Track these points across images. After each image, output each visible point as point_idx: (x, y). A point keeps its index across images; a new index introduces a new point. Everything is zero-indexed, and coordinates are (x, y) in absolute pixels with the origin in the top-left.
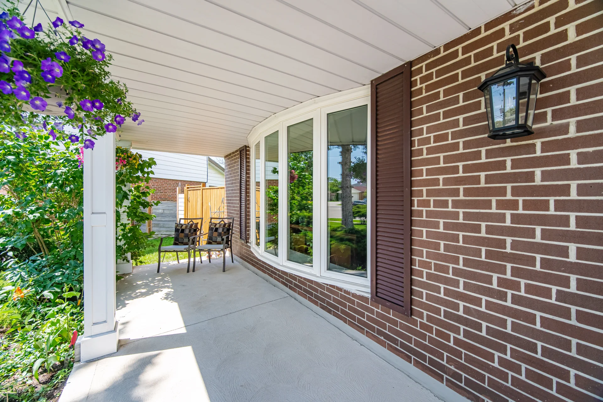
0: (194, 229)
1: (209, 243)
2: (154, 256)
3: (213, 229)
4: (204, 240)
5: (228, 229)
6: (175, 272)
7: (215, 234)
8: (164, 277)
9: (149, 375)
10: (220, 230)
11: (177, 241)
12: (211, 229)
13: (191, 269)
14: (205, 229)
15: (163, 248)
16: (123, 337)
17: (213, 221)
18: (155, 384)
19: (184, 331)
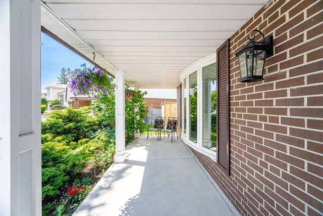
0: (162, 122)
1: (167, 129)
2: (146, 133)
3: (169, 122)
4: (166, 127)
5: (175, 123)
6: (153, 139)
7: (170, 125)
8: (149, 141)
9: (128, 171)
10: (172, 123)
11: (155, 127)
12: (168, 122)
13: (159, 139)
14: (166, 122)
15: (149, 129)
16: (127, 158)
17: (170, 119)
18: (129, 174)
19: (145, 161)
